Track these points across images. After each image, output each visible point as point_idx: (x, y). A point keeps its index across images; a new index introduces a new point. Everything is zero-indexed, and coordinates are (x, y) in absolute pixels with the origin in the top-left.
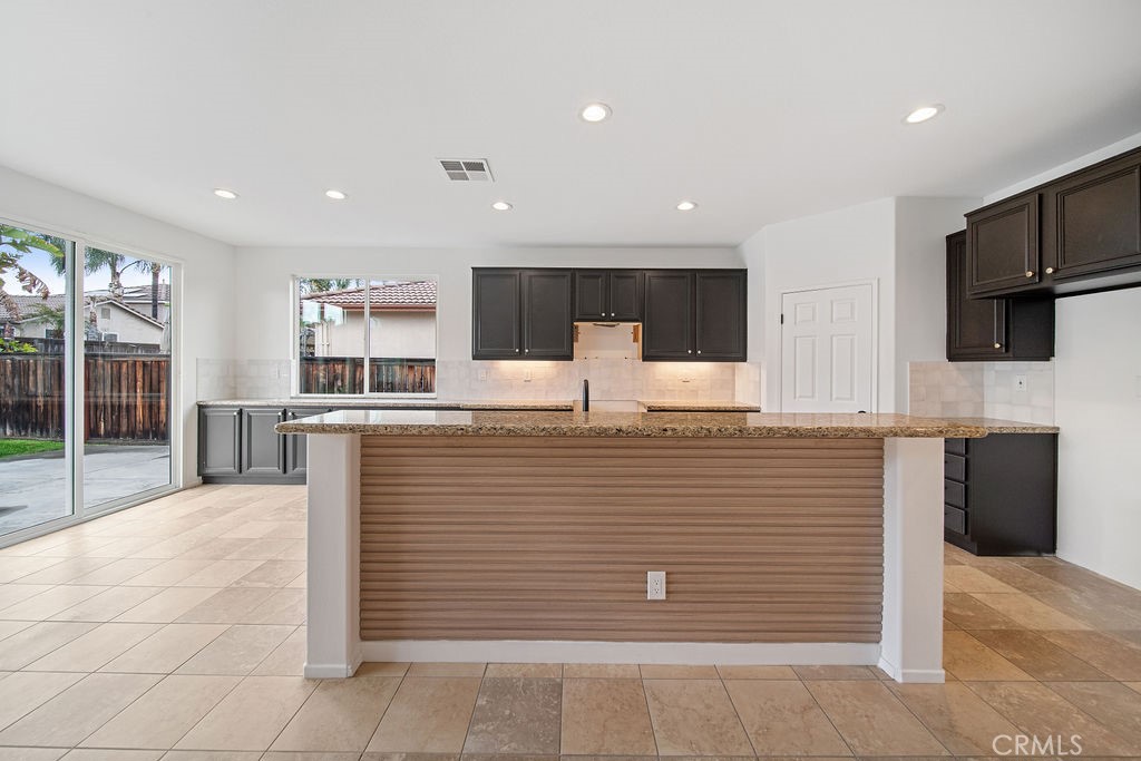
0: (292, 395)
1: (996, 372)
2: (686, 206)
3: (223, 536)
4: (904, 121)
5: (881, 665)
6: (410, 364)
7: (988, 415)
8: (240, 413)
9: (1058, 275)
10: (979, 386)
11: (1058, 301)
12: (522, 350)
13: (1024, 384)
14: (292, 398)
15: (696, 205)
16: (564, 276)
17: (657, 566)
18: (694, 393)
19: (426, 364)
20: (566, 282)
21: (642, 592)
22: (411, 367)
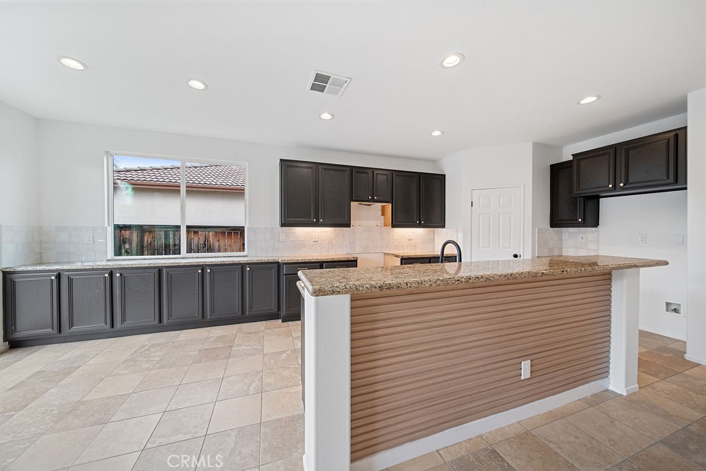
0: (109, 258)
1: (569, 233)
2: (436, 133)
3: (84, 399)
4: (578, 103)
5: (611, 388)
6: (195, 230)
7: (564, 253)
8: (59, 277)
9: (625, 187)
10: (560, 239)
11: (600, 199)
12: (318, 220)
13: (584, 238)
14: (109, 260)
15: (443, 132)
16: (345, 171)
17: (525, 357)
18: (415, 247)
19: (209, 230)
20: (347, 174)
21: (518, 376)
22: (196, 233)
